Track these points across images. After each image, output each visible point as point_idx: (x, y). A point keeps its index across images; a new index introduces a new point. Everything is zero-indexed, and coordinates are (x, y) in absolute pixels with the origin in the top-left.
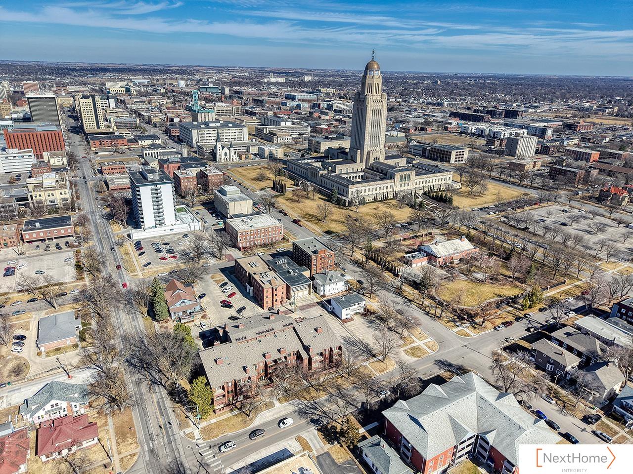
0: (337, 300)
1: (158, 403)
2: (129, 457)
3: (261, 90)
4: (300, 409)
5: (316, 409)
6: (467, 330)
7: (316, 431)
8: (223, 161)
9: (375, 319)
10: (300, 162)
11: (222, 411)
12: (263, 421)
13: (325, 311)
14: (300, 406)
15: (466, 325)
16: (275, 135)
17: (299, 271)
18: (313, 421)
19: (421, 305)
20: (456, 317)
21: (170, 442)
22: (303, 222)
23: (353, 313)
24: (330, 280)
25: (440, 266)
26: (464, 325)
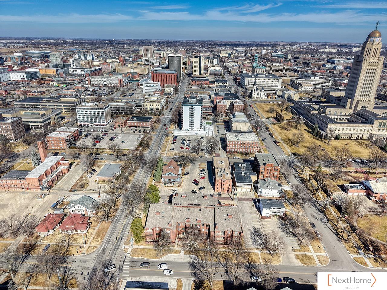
0: (264, 201)
1: (125, 225)
2: (93, 247)
3: (315, 57)
4: (194, 262)
5: (203, 267)
6: (367, 260)
7: (192, 282)
8: (255, 98)
9: (288, 223)
10: (304, 103)
11: (149, 244)
12: (167, 259)
13: (254, 206)
14: (195, 261)
15: (369, 255)
16: (301, 85)
17: (249, 175)
18: (195, 274)
19: (336, 225)
20: (363, 246)
21: (115, 249)
22: (282, 144)
23: (274, 214)
24: (267, 186)
25: (376, 200)
26: (366, 255)
